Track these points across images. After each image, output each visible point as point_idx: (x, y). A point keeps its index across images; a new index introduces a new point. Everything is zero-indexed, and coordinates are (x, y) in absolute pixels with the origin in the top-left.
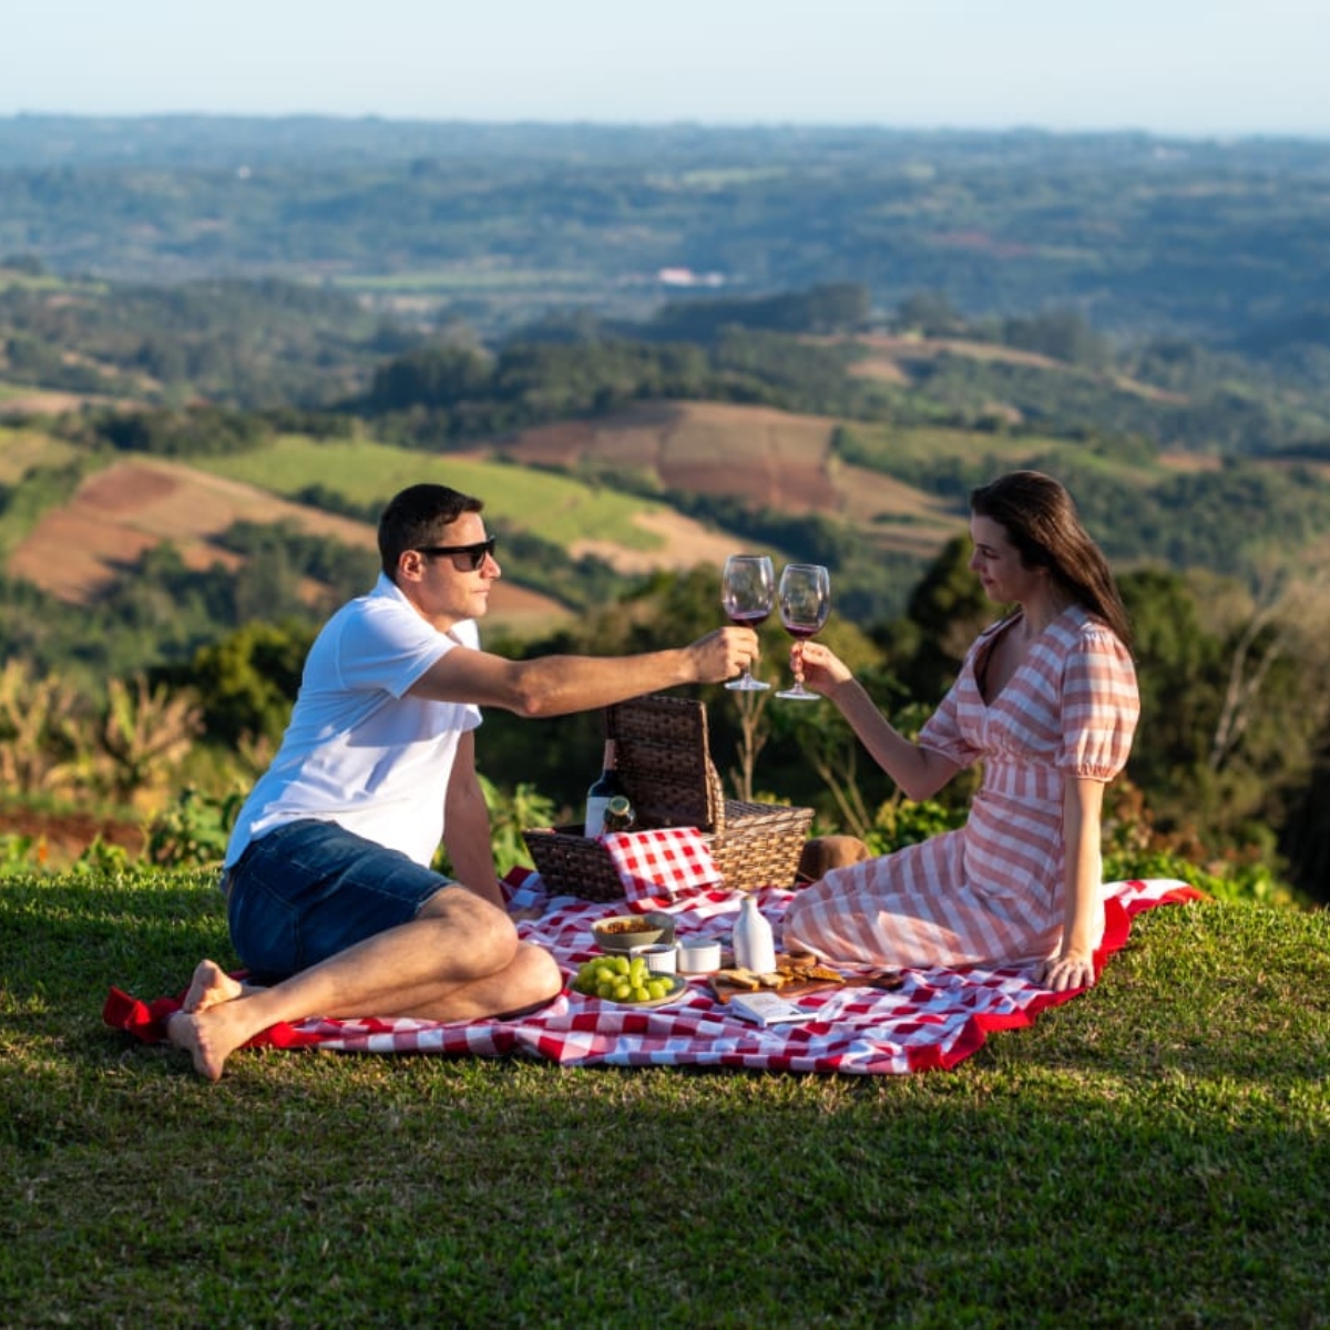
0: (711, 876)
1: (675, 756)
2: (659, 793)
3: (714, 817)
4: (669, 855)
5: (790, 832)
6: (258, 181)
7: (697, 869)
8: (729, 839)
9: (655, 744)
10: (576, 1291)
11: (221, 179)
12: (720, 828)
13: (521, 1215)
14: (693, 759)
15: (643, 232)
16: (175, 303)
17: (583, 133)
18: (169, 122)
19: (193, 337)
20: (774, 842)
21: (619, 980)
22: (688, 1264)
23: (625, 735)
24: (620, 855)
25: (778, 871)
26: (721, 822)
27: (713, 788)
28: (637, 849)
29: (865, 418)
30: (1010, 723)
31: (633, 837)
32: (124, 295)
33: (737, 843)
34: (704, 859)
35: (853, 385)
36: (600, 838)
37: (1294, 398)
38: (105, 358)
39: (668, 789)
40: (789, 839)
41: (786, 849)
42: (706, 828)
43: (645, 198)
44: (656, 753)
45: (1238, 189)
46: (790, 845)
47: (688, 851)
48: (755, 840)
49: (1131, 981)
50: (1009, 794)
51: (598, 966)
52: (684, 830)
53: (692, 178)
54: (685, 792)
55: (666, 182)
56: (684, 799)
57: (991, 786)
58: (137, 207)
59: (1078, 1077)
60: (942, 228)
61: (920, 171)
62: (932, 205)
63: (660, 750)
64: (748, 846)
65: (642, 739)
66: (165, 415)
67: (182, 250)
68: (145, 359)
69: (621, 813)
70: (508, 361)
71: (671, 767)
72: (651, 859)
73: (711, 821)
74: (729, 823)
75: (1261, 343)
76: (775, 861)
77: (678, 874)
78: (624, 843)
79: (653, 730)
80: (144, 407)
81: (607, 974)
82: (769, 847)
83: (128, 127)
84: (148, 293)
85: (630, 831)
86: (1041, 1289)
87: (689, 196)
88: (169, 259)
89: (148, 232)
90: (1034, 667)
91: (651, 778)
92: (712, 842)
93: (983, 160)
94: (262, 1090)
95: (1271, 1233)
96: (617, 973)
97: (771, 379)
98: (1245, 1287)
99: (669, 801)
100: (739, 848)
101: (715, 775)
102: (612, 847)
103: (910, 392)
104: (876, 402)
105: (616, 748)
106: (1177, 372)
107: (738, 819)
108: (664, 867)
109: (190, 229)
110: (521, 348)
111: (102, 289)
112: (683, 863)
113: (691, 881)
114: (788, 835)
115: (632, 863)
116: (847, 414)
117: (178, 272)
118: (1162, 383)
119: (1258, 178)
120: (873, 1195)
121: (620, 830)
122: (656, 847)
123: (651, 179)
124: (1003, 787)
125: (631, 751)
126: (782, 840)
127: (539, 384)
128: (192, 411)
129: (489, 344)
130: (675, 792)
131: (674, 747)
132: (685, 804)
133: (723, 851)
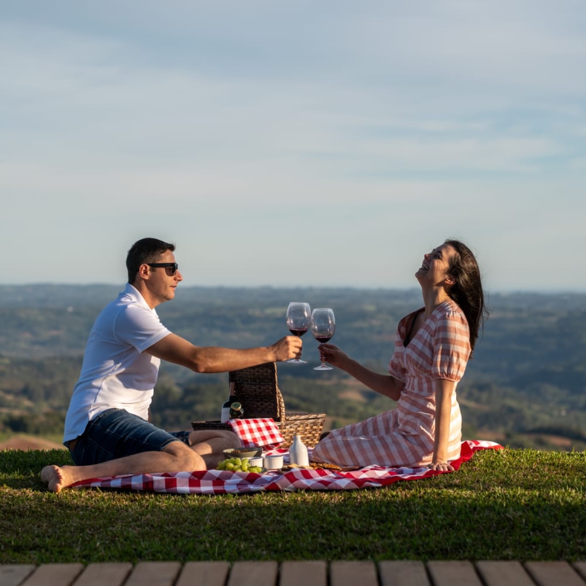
0: (279, 439)
1: (262, 388)
2: (255, 406)
3: (280, 415)
4: (260, 430)
5: (315, 424)
6: (77, 313)
7: (273, 436)
8: (287, 425)
9: (252, 383)
10: (216, 555)
11: (60, 312)
12: (283, 419)
13: (190, 535)
14: (271, 388)
15: (247, 335)
16: (39, 367)
17: (221, 291)
18: (37, 287)
19: (47, 382)
20: (308, 428)
21: (236, 467)
22: (269, 546)
23: (239, 380)
24: (237, 428)
25: (310, 442)
26: (283, 416)
27: (280, 401)
28: (245, 426)
29: (346, 417)
30: (414, 356)
31: (243, 421)
32: (16, 364)
33: (291, 427)
34: (276, 432)
35: (341, 402)
36: (228, 422)
37: (536, 407)
38: (8, 392)
39: (259, 404)
40: (315, 427)
41: (314, 432)
42: (277, 419)
43: (248, 320)
44: (253, 387)
45: (510, 315)
46: (315, 430)
47: (268, 428)
48: (299, 427)
49: (474, 468)
50: (416, 391)
51: (227, 462)
52: (266, 419)
53: (269, 311)
54: (267, 404)
55: (257, 313)
56: (266, 407)
57: (408, 388)
58: (23, 325)
59: (451, 491)
60: (380, 333)
61: (370, 308)
62: (375, 322)
63: (255, 385)
64: (296, 429)
65: (246, 381)
66: (34, 416)
67: (43, 344)
68: (26, 392)
69: (238, 410)
70: (187, 392)
71: (260, 393)
72: (251, 431)
73: (279, 416)
74: (287, 418)
75: (521, 383)
76: (308, 438)
77: (264, 438)
78: (239, 423)
79: (252, 376)
80: (25, 413)
81: (231, 465)
82: (306, 430)
83: (19, 289)
84: (27, 363)
85: (241, 418)
86: (436, 549)
87: (267, 319)
88: (37, 348)
89: (27, 336)
90: (425, 329)
91: (251, 399)
92: (279, 426)
93: (397, 303)
94: (69, 507)
95: (543, 532)
96: (235, 464)
97: (304, 400)
98: (532, 548)
99: (259, 409)
100: (292, 430)
101: (281, 395)
102: (233, 425)
103: (366, 405)
104: (351, 409)
105: (235, 386)
106: (484, 396)
107: (291, 416)
108: (257, 435)
109: (46, 334)
110: (193, 386)
111: (7, 361)
112: (266, 433)
113: (270, 441)
114: (314, 425)
115: (243, 432)
116: (338, 415)
117: (41, 353)
118: (478, 400)
119: (520, 310)
120: (356, 525)
121: (237, 418)
122: (253, 426)
123: (251, 312)
124: (413, 388)
125: (242, 387)
126: (312, 428)
127: (201, 402)
128: (47, 415)
129: (179, 385)
130: (262, 404)
131: (262, 383)
132: (267, 410)
133: (284, 430)
